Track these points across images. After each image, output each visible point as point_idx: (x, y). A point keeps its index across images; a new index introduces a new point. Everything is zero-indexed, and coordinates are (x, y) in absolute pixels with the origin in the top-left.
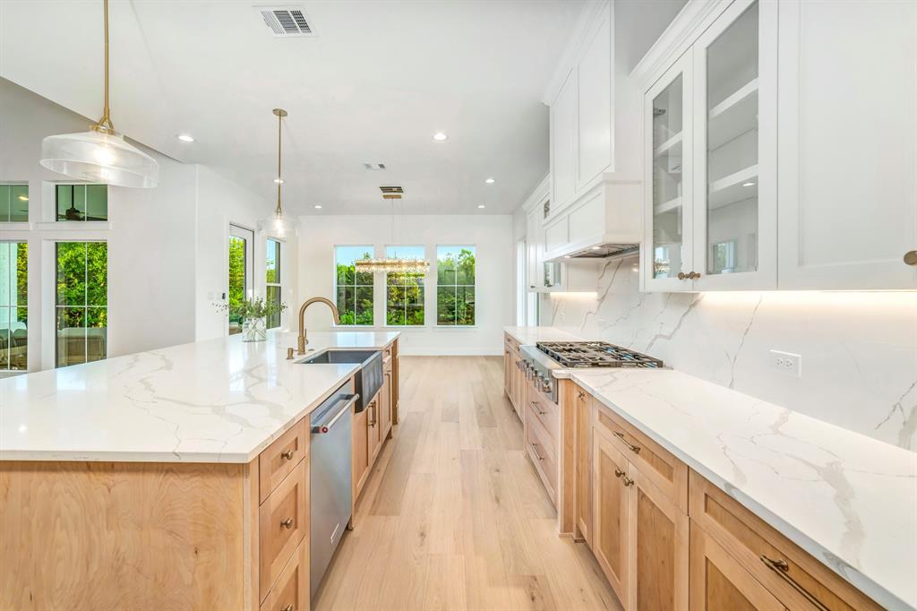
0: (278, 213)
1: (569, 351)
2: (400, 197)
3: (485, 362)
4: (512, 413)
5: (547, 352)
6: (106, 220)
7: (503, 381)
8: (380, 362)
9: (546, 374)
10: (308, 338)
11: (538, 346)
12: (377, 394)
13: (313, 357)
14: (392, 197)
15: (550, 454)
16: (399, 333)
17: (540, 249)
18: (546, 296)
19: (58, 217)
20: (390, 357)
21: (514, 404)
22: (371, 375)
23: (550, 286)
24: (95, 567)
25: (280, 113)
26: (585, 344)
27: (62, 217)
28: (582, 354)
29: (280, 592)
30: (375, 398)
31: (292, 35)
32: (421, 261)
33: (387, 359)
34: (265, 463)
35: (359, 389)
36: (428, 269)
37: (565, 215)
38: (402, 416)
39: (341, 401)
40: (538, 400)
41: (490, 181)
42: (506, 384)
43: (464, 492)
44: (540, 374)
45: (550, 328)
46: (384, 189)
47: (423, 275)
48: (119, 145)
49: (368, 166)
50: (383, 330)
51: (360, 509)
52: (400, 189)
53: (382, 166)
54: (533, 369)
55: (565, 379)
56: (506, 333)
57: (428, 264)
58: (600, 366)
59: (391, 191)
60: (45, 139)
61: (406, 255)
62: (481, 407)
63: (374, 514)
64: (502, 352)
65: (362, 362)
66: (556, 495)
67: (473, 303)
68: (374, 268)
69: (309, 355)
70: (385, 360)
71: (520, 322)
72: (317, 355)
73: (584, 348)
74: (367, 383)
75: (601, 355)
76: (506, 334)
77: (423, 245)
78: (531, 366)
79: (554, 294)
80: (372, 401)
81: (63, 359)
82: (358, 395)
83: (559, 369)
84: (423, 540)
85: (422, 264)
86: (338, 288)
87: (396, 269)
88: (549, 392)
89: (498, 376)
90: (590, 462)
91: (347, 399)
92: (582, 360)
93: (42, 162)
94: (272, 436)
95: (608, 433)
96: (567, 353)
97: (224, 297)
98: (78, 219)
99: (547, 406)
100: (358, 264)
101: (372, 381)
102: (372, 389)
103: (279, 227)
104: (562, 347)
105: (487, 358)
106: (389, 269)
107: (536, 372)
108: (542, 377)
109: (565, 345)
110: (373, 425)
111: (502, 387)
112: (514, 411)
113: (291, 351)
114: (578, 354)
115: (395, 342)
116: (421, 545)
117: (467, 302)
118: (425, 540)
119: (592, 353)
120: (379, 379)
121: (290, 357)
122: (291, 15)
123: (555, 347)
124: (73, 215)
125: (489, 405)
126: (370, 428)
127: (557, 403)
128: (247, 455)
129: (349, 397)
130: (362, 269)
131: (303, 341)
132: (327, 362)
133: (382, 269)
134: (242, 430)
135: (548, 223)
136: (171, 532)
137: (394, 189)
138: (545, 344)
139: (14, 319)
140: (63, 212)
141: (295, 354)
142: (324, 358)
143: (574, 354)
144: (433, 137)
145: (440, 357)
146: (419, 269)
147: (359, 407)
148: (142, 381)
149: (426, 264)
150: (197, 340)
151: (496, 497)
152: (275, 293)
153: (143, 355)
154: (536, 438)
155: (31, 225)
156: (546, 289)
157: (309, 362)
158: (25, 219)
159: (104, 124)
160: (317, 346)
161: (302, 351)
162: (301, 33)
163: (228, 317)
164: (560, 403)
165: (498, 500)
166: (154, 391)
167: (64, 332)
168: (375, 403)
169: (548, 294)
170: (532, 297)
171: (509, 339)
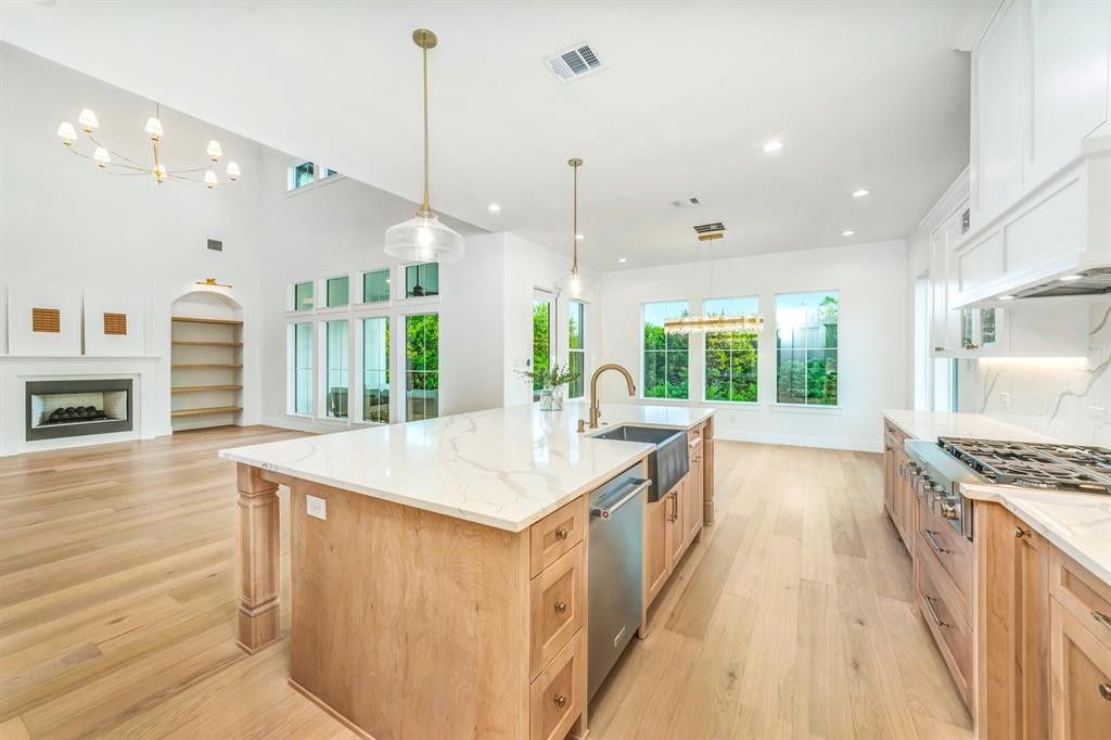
0: (573, 271)
1: (1007, 456)
2: (721, 236)
3: (853, 460)
4: (897, 542)
5: (958, 455)
6: (437, 294)
7: (882, 491)
8: (684, 446)
9: (949, 490)
10: (602, 409)
11: (941, 444)
12: (680, 482)
13: (604, 432)
14: (711, 237)
15: (959, 620)
16: (713, 410)
17: (953, 288)
18: (972, 363)
19: (408, 294)
20: (699, 439)
21: (901, 529)
22: (671, 459)
23: (973, 347)
24: (408, 597)
25: (575, 163)
26: (1050, 447)
27: (411, 294)
28: (1035, 465)
29: (553, 677)
30: (676, 488)
31: (581, 75)
32: (750, 317)
33: (695, 442)
34: (537, 537)
35: (653, 473)
36: (761, 327)
37: (1000, 227)
38: (718, 516)
39: (631, 485)
40: (938, 529)
41: (861, 193)
42: (887, 496)
43: (799, 638)
44: (939, 488)
45: (978, 416)
46: (699, 229)
47: (756, 336)
48: (436, 226)
49: (677, 204)
50: (700, 405)
51: (655, 618)
52: (720, 226)
53: (694, 201)
54: (926, 478)
55: (988, 503)
56: (885, 419)
57: (762, 321)
58: (1083, 490)
59: (707, 230)
60: (388, 231)
61: (732, 309)
62: (840, 525)
63: (671, 630)
64: (881, 450)
65: (657, 443)
66: (970, 690)
67: (836, 374)
68: (687, 329)
69: (601, 429)
70: (693, 443)
71: (920, 403)
72: (610, 430)
73: (1042, 454)
74: (664, 467)
75: (1086, 470)
76: (887, 422)
77: (756, 296)
78: (925, 473)
79: (988, 361)
80: (673, 490)
81: (411, 416)
82: (650, 481)
83: (976, 483)
84: (732, 681)
85: (753, 321)
86: (646, 353)
87: (716, 329)
88: (954, 519)
89: (873, 484)
90: (1044, 654)
91: (636, 483)
92: (1031, 475)
93: (386, 251)
94: (543, 510)
95: (1082, 612)
96: (1000, 460)
97: (528, 364)
98: (421, 295)
99: (953, 542)
100: (667, 325)
101: (671, 467)
102: (672, 476)
103: (575, 286)
104: (991, 449)
105: (859, 454)
106: (707, 329)
107: (933, 484)
108: (943, 494)
109: (1001, 447)
110: (673, 521)
111: (879, 502)
112: (901, 540)
113: (582, 423)
114: (1026, 464)
115: (709, 420)
116: (729, 688)
117: (828, 373)
118: (736, 682)
119: (1062, 465)
120: (681, 464)
121: (581, 430)
122: (579, 54)
123: (975, 448)
124: (417, 292)
125: (855, 523)
126: (669, 525)
127: (971, 539)
128: (515, 524)
129: (639, 482)
130: (673, 331)
131: (595, 412)
132: (623, 439)
133: (696, 329)
134: (518, 499)
135: (967, 243)
136: (459, 583)
137: (712, 227)
138: (957, 441)
139: (383, 380)
140: (411, 290)
141: (586, 427)
142: (619, 434)
143: (1017, 462)
144: (761, 150)
145: (780, 446)
146: (748, 328)
147: (654, 495)
148: (451, 441)
149: (758, 320)
150: (505, 405)
151: (854, 660)
152: (577, 359)
153: (458, 417)
154: (935, 590)
155: (390, 303)
156: (965, 354)
157: (600, 437)
158: (387, 298)
159: (424, 210)
160: (611, 418)
161: (594, 425)
162: (590, 70)
163: (532, 385)
164: (976, 539)
165: (857, 666)
166: (457, 450)
167: (412, 393)
168: (676, 494)
169: (975, 361)
170: (943, 365)
171: (891, 429)
